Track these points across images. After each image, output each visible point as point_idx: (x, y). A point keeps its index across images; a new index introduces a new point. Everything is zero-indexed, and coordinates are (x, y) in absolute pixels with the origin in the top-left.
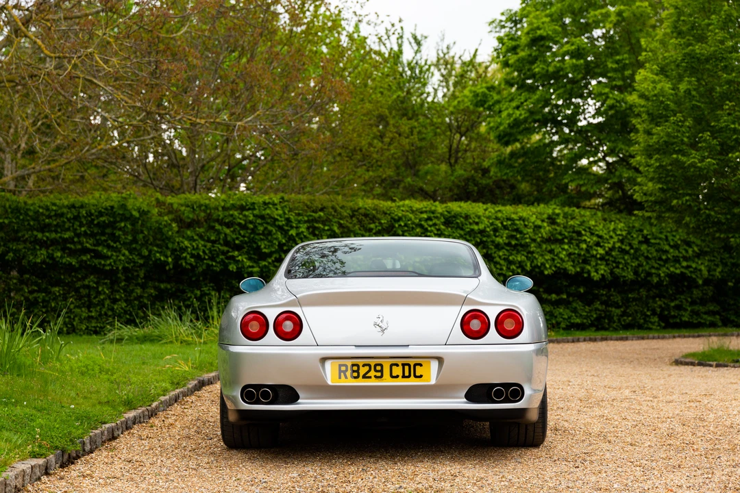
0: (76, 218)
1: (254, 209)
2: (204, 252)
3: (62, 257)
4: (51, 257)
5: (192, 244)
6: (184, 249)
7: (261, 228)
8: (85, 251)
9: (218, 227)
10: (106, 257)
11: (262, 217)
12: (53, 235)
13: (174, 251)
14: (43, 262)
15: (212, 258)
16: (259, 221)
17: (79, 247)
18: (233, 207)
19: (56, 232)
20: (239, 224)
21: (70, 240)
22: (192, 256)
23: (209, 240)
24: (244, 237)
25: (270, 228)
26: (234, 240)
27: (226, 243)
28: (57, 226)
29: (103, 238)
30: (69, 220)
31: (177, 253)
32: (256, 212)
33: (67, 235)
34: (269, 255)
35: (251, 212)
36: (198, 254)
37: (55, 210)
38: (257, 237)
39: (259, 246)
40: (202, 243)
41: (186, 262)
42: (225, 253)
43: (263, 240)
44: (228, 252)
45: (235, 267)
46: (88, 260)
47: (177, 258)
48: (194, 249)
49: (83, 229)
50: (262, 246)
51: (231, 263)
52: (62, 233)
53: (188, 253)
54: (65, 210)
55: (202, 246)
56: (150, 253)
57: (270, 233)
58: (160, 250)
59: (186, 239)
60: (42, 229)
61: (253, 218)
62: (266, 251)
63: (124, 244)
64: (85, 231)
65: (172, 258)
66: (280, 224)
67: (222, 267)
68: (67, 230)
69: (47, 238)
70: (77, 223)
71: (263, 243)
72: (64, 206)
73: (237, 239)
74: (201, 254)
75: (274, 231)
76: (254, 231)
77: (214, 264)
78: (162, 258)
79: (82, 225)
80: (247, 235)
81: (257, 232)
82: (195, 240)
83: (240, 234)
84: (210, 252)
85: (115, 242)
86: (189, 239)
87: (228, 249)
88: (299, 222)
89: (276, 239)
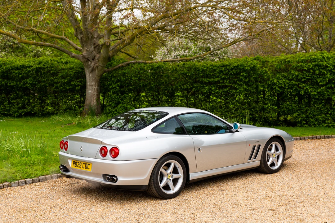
1: (315, 61)
2: (285, 85)
5: (279, 81)
6: (275, 84)
7: (317, 72)
8: (226, 86)
9: (293, 72)
11: (319, 66)
12: (211, 80)
13: (269, 85)
16: (317, 67)
17: (223, 85)
19: (213, 78)
20: (305, 70)
21: (219, 82)
22: (280, 87)
23: (288, 79)
24: (308, 76)
25: (323, 71)
27: (297, 80)
28: (213, 75)
31: (271, 86)
34: (323, 86)
35: (312, 63)
36: (282, 86)
37: (212, 68)
38: (316, 76)
39: (317, 81)
40: (284, 80)
41: (275, 91)
42: (298, 85)
43: (319, 77)
44: (299, 84)
45: (303, 92)
46: (228, 91)
47: (272, 89)
48: (280, 84)
49: (223, 76)
50: (319, 81)
51: (301, 90)
52: (215, 79)
53: (277, 86)
54: (215, 68)
55: (283, 82)
56: (257, 87)
57: (324, 74)
58: (262, 85)
59: (277, 79)
60: (207, 76)
61: (313, 66)
62: (321, 84)
63: (245, 82)
64: (225, 77)
65: (270, 88)
66: (329, 69)
67: (298, 92)
68: (218, 77)
69: (209, 81)
70: (221, 74)
71: (319, 79)
72: (215, 66)
73: (304, 78)
74: (283, 86)
75: (326, 72)
76: (314, 73)
77: (292, 91)
78: (262, 89)
79: (224, 74)
80: (310, 75)
81: (316, 74)
82: (281, 79)
83: (306, 75)
84: (290, 85)
85: (240, 82)
86: (278, 79)
87: (299, 83)
89: (327, 77)
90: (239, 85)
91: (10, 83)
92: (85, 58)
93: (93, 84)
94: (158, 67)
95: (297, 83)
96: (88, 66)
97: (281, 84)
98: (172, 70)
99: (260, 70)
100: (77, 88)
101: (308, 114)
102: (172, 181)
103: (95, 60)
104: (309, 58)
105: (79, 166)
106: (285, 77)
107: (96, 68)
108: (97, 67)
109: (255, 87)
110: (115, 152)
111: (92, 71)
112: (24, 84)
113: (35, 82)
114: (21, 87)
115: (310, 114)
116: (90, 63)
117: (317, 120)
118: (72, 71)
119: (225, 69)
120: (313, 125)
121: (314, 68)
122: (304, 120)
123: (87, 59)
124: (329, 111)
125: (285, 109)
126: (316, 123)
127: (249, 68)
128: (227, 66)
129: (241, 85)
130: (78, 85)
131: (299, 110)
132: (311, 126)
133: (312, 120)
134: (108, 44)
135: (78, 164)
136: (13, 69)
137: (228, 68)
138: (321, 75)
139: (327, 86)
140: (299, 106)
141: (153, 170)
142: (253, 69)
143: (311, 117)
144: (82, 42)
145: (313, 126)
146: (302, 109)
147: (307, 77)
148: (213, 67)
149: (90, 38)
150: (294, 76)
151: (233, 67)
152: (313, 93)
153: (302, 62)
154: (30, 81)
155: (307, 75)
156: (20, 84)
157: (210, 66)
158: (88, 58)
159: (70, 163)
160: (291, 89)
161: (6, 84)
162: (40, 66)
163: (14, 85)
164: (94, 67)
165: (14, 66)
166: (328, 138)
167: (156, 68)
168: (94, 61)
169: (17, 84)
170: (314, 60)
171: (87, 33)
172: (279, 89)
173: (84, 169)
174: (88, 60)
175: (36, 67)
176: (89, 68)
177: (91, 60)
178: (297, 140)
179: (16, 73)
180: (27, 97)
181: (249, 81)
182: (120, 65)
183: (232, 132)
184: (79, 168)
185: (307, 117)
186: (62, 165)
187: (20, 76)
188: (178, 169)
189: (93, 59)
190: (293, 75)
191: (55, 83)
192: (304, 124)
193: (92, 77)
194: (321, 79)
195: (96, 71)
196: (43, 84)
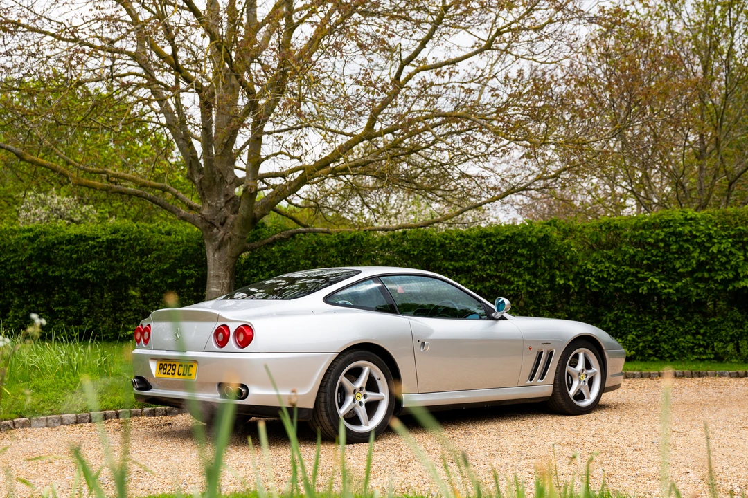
1: (668, 226)
2: (609, 274)
5: (596, 266)
6: (588, 272)
7: (674, 247)
8: (489, 277)
9: (625, 248)
11: (677, 235)
12: (460, 264)
13: (577, 274)
16: (673, 238)
17: (483, 274)
19: (463, 260)
20: (649, 244)
22: (598, 279)
23: (617, 263)
24: (656, 256)
25: (686, 245)
27: (634, 264)
28: (464, 255)
29: (509, 264)
30: (474, 249)
31: (582, 276)
32: (669, 230)
33: (470, 263)
34: (685, 275)
35: (664, 230)
36: (603, 276)
37: (460, 241)
38: (671, 256)
39: (674, 266)
40: (607, 265)
41: (590, 286)
42: (635, 275)
43: (679, 258)
44: (637, 272)
45: (645, 289)
46: (493, 286)
47: (583, 282)
48: (599, 272)
49: (484, 257)
50: (677, 266)
51: (642, 285)
52: (467, 262)
53: (592, 276)
54: (467, 241)
55: (606, 268)
56: (553, 277)
57: (687, 251)
58: (562, 274)
59: (593, 262)
60: (452, 257)
61: (665, 236)
62: (681, 270)
63: (527, 269)
64: (487, 258)
65: (578, 281)
66: (699, 240)
67: (635, 289)
68: (473, 258)
69: (454, 267)
70: (480, 251)
71: (678, 262)
72: (468, 237)
73: (648, 259)
74: (605, 276)
75: (691, 248)
76: (667, 249)
77: (623, 286)
78: (562, 282)
79: (485, 253)
80: (660, 254)
81: (672, 251)
82: (601, 262)
83: (652, 254)
84: (619, 274)
85: (518, 267)
86: (595, 261)
87: (638, 270)
88: (723, 237)
89: (693, 258)
90: (515, 274)
91: (53, 272)
92: (207, 221)
93: (221, 273)
94: (353, 240)
95: (632, 270)
96: (212, 238)
97: (601, 271)
98: (380, 245)
99: (559, 243)
100: (188, 282)
101: (657, 334)
102: (364, 406)
103: (225, 225)
104: (658, 221)
105: (171, 371)
106: (609, 259)
107: (227, 241)
108: (230, 238)
109: (548, 278)
110: (245, 336)
111: (219, 248)
112: (82, 273)
113: (103, 269)
114: (74, 280)
115: (661, 333)
116: (215, 230)
117: (676, 347)
118: (179, 248)
119: (487, 242)
120: (669, 357)
121: (667, 239)
122: (650, 347)
123: (211, 223)
124: (701, 328)
125: (610, 325)
126: (674, 353)
127: (535, 240)
128: (490, 235)
129: (519, 275)
130: (191, 277)
131: (639, 326)
132: (665, 360)
133: (665, 346)
134: (253, 191)
135: (168, 368)
136: (60, 243)
137: (493, 239)
138: (682, 252)
139: (695, 275)
140: (638, 319)
141: (324, 377)
142: (545, 240)
143: (665, 341)
144: (201, 189)
145: (668, 360)
146: (644, 325)
147: (654, 258)
148: (462, 238)
149: (217, 180)
150: (628, 256)
151: (503, 238)
152: (666, 291)
153: (644, 228)
154: (92, 266)
155: (655, 254)
156: (73, 273)
157: (457, 236)
158: (213, 222)
159: (154, 367)
160: (622, 281)
161: (46, 273)
162: (114, 236)
163: (61, 276)
164: (223, 238)
165: (64, 237)
166: (699, 377)
167: (348, 240)
168: (224, 228)
169: (67, 273)
170: (667, 224)
171: (211, 171)
172: (596, 282)
173: (181, 377)
174: (213, 225)
175: (107, 239)
176: (214, 241)
177: (218, 225)
178: (634, 377)
179: (67, 251)
180: (86, 301)
181: (536, 266)
182: (276, 236)
183: (493, 319)
184: (170, 376)
185: (656, 341)
186: (137, 377)
187: (74, 256)
188: (378, 382)
189: (222, 224)
190: (625, 253)
191: (145, 271)
192: (650, 355)
193: (220, 258)
194: (683, 261)
195: (228, 247)
196: (119, 273)
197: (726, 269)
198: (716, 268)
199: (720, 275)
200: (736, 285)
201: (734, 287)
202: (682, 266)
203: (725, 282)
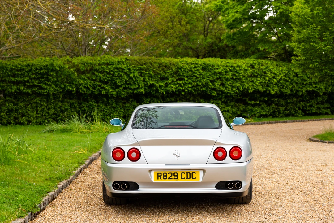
0: (30, 71)
1: (113, 65)
2: (90, 85)
3: (24, 89)
4: (19, 89)
5: (84, 82)
6: (81, 84)
7: (117, 74)
8: (34, 86)
9: (96, 73)
10: (44, 89)
11: (117, 68)
12: (20, 79)
13: (76, 85)
14: (15, 92)
15: (94, 88)
16: (116, 70)
17: (31, 84)
18: (103, 64)
19: (21, 77)
20: (106, 72)
21: (28, 81)
22: (85, 87)
23: (92, 80)
24: (109, 78)
25: (121, 73)
26: (104, 79)
27: (100, 81)
28: (21, 74)
29: (43, 80)
30: (26, 72)
31: (78, 86)
32: (114, 66)
33: (26, 79)
34: (121, 86)
36: (87, 86)
38: (115, 78)
41: (82, 90)
42: (99, 86)
44: (101, 85)
45: (105, 92)
47: (78, 89)
48: (85, 84)
50: (117, 82)
51: (103, 90)
52: (23, 78)
53: (83, 86)
54: (23, 67)
55: (88, 82)
57: (121, 76)
59: (83, 80)
60: (14, 76)
61: (113, 69)
62: (119, 84)
63: (53, 82)
64: (34, 77)
66: (126, 71)
67: (99, 92)
68: (26, 76)
69: (17, 80)
70: (31, 73)
71: (117, 80)
73: (106, 79)
76: (113, 75)
77: (95, 91)
79: (33, 74)
80: (110, 77)
81: (115, 75)
82: (86, 80)
83: (107, 77)
84: (94, 85)
85: (48, 82)
88: (134, 70)
89: (124, 78)
90: (45, 84)
95: (99, 84)
97: (87, 84)
104: (108, 62)
106: (89, 78)
109: (64, 86)
128: (36, 65)
129: (50, 85)
142: (62, 69)
148: (21, 66)
151: (42, 67)
152: (111, 93)
157: (18, 65)
170: (112, 63)
172: (85, 89)
194: (119, 80)
197: (135, 84)
198: (132, 83)
199: (133, 86)
200: (139, 91)
201: (137, 91)
202: (119, 83)
203: (135, 89)
